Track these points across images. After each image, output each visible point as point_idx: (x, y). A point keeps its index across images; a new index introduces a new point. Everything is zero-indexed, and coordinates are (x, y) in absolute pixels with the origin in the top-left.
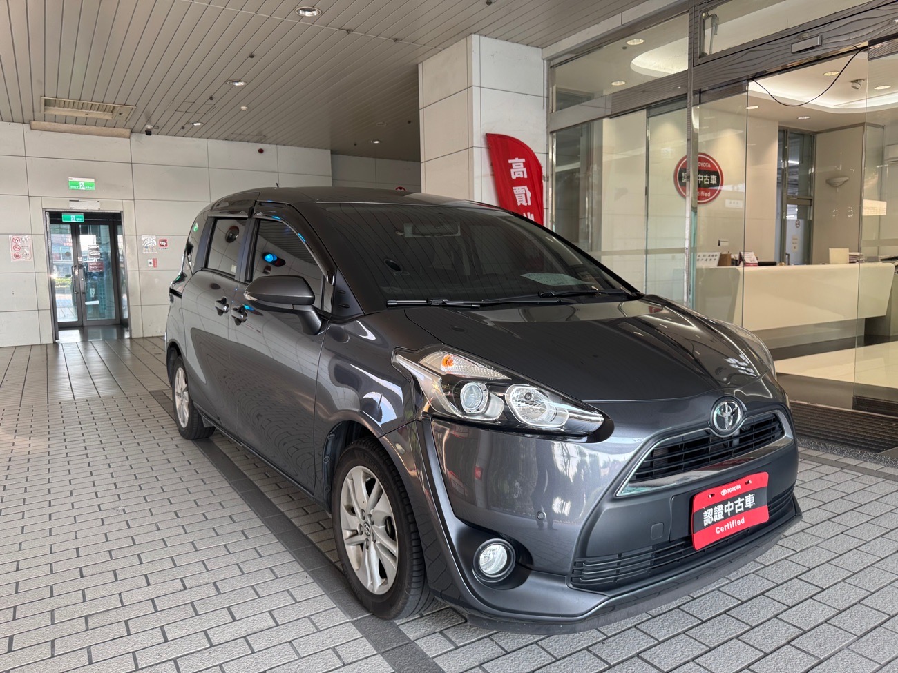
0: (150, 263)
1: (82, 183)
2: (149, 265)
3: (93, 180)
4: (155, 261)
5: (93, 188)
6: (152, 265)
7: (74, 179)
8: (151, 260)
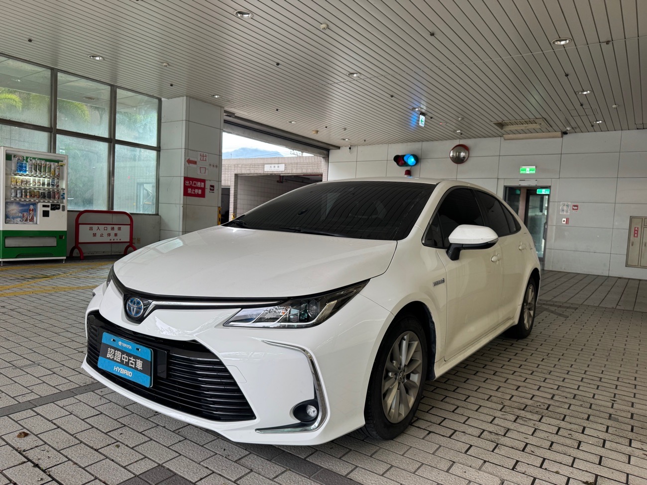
0: (564, 221)
1: (528, 170)
2: (563, 223)
3: (534, 167)
4: (567, 220)
5: (534, 172)
6: (565, 223)
7: (523, 167)
8: (565, 220)
